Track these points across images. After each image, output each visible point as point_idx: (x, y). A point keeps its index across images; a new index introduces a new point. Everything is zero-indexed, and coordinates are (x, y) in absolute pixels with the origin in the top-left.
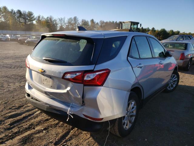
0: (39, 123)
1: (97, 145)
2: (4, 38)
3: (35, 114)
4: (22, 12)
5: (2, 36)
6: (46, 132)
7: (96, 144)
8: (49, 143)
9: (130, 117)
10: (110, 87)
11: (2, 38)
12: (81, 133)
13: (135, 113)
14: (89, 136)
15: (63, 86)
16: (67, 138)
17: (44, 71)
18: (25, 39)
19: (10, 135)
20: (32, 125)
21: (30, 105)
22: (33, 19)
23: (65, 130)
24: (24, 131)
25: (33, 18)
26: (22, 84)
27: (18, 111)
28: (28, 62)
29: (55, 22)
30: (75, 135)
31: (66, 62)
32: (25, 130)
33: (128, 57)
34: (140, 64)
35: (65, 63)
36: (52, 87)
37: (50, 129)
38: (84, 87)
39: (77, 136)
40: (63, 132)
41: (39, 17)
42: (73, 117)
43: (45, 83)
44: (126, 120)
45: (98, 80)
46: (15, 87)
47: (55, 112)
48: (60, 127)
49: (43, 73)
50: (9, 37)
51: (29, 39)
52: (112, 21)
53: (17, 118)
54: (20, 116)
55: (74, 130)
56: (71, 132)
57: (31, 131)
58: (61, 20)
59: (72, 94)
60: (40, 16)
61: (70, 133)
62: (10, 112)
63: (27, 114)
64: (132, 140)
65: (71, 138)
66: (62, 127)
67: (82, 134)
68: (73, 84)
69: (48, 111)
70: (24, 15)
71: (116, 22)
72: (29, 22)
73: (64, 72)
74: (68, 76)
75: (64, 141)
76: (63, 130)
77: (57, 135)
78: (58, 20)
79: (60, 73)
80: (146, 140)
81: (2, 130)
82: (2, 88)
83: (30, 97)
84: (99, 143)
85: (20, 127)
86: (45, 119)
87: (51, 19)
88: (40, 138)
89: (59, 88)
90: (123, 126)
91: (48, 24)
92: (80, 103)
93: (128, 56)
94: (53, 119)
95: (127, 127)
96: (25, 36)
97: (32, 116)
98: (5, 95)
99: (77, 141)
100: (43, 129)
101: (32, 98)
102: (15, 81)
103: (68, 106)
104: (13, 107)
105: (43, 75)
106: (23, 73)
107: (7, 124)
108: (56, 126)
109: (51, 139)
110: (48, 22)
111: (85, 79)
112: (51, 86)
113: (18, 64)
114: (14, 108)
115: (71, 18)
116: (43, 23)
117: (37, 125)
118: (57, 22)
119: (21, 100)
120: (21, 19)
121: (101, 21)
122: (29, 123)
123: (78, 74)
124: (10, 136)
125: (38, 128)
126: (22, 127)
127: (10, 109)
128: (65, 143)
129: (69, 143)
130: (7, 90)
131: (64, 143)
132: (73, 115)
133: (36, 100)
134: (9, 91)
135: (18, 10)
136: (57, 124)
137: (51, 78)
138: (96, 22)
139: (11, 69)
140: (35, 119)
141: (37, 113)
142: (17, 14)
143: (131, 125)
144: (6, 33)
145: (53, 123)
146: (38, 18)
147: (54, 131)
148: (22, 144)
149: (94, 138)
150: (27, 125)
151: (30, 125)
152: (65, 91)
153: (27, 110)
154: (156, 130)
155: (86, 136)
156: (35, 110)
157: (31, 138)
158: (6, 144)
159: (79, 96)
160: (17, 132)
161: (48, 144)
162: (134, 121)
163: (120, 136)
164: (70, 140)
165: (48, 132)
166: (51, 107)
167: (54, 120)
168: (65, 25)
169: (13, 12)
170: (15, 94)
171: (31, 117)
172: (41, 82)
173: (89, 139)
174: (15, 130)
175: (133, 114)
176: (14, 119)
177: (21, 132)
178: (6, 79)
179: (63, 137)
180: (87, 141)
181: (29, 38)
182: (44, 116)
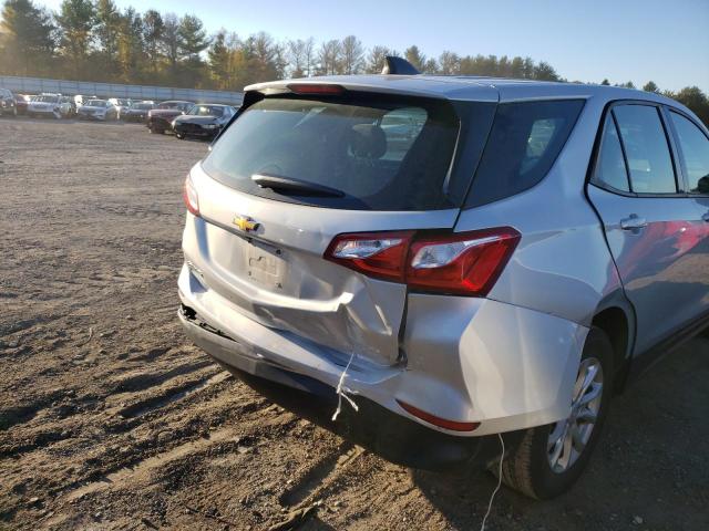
0: (223, 418)
1: (441, 520)
2: (101, 111)
3: (209, 381)
4: (164, 20)
5: (94, 104)
6: (249, 452)
7: (438, 516)
8: (260, 494)
9: (574, 426)
10: (514, 302)
11: (94, 111)
12: (379, 468)
13: (593, 409)
14: (408, 482)
15: (327, 287)
16: (326, 482)
17: (257, 227)
18: (173, 116)
19: (125, 449)
20: (197, 421)
21: (190, 348)
22: (200, 43)
23: (318, 450)
24: (172, 440)
25: (199, 39)
26: (162, 273)
27: (149, 369)
28: (194, 189)
29: (276, 56)
30: (356, 474)
31: (343, 194)
32: (174, 438)
33: (590, 187)
34: (633, 217)
35: (338, 196)
36: (281, 288)
37: (263, 443)
38: (410, 295)
39: (365, 477)
40: (310, 458)
41: (221, 37)
42: (357, 408)
43: (256, 270)
44: (561, 435)
45: (468, 271)
46: (138, 282)
47: (289, 382)
48: (298, 437)
49: (253, 232)
50: (118, 109)
51: (184, 117)
52: (486, 56)
53: (147, 391)
54: (157, 388)
55: (350, 453)
56: (340, 461)
57: (196, 443)
58: (298, 48)
59: (357, 321)
60: (225, 32)
61: (337, 466)
62: (123, 370)
63: (182, 379)
64: (580, 513)
65: (340, 486)
66: (306, 437)
67: (383, 474)
68: (363, 281)
69: (261, 375)
70: (171, 28)
71: (504, 59)
72: (184, 54)
73: (335, 233)
74: (349, 250)
75: (314, 492)
76: (309, 451)
77: (288, 467)
78: (288, 50)
79: (318, 235)
80: (639, 520)
81: (97, 432)
82: (96, 282)
83: (195, 319)
84: (448, 515)
85: (157, 426)
86: (246, 404)
87: (261, 45)
88: (228, 472)
89: (307, 292)
90: (549, 456)
91: (251, 61)
92: (389, 357)
93: (588, 180)
94: (275, 406)
95: (562, 461)
96: (173, 105)
97: (198, 390)
98: (104, 307)
99: (365, 496)
100: (237, 439)
101: (203, 325)
102: (137, 261)
103: (341, 364)
104: (133, 351)
105: (250, 240)
106: (165, 232)
107: (112, 411)
108: (284, 435)
109: (269, 479)
110: (252, 56)
111: (416, 263)
112: (280, 286)
113: (146, 202)
114: (135, 355)
115: (334, 42)
116: (232, 58)
117: (215, 425)
118: (283, 56)
119: (160, 329)
120: (158, 44)
121: (445, 56)
122: (187, 415)
123: (387, 243)
124: (125, 455)
125: (221, 435)
126: (166, 428)
127: (122, 357)
128: (319, 502)
129: (336, 503)
130: (112, 290)
131: (316, 499)
132: (357, 398)
133: (219, 333)
134: (117, 293)
135: (151, 12)
136: (288, 427)
137: (278, 253)
138: (428, 59)
139: (122, 219)
140: (207, 400)
141: (217, 379)
142: (145, 24)
143: (576, 455)
144: (108, 94)
145: (274, 421)
146: (216, 40)
147: (279, 453)
148: (167, 488)
149: (426, 493)
150: (180, 419)
151: (192, 422)
152: (331, 306)
153: (179, 365)
154: (679, 485)
155: (399, 481)
156: (207, 369)
157: (198, 468)
158: (109, 481)
159: (385, 329)
160: (147, 442)
161: (256, 499)
162: (588, 442)
163: (534, 496)
164: (336, 491)
165: (255, 452)
166: (272, 363)
167: (276, 409)
168: (312, 67)
169: (133, 20)
170: (139, 307)
171: (193, 392)
172: (240, 266)
173: (408, 492)
174: (142, 434)
175: (586, 413)
176: (136, 394)
177: (162, 444)
178: (109, 251)
179: (313, 477)
180: (403, 501)
181: (185, 110)
182: (242, 393)
